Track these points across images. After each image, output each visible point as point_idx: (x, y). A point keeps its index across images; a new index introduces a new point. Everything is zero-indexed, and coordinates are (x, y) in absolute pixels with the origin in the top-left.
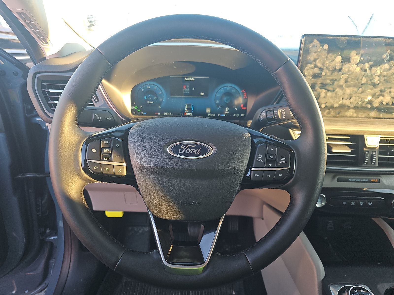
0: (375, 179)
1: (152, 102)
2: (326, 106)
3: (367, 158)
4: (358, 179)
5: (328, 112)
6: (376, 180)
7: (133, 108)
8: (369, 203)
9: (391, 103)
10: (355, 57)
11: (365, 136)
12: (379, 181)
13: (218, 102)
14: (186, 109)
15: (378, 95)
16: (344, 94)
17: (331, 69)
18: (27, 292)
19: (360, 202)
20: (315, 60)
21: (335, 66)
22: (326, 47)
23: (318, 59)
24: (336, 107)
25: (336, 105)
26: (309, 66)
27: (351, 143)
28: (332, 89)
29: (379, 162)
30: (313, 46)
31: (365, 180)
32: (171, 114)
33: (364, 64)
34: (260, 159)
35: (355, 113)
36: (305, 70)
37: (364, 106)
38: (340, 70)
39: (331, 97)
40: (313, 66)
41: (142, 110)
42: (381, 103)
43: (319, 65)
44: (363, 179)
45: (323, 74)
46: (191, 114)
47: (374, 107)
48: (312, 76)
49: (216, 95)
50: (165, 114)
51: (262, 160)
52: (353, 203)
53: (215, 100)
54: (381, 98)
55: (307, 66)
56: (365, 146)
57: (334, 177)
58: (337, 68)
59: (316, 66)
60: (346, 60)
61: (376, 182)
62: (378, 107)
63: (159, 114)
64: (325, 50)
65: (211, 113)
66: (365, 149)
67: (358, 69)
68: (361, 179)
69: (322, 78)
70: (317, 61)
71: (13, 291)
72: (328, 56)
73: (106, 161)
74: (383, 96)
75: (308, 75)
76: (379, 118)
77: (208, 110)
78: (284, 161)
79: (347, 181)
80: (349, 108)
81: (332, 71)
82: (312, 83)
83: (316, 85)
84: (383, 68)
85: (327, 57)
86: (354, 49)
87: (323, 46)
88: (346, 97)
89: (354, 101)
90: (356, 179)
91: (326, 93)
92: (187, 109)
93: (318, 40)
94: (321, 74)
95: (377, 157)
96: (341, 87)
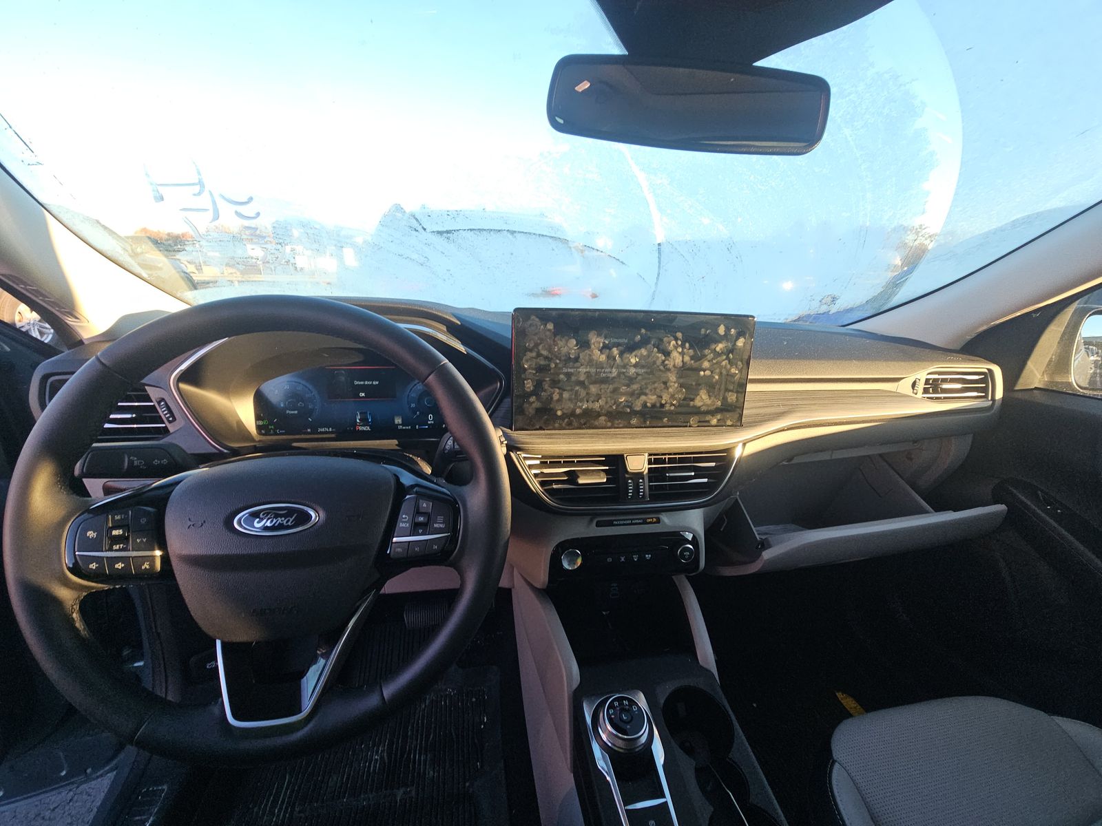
0: (652, 518)
1: (296, 412)
2: (563, 414)
3: (631, 489)
4: (627, 520)
5: (568, 422)
6: (655, 520)
7: (261, 423)
8: (647, 556)
9: (658, 405)
10: (596, 340)
11: (625, 456)
12: (658, 521)
13: (413, 405)
14: (358, 421)
15: (637, 394)
16: (587, 394)
17: (563, 358)
18: (89, 771)
19: (634, 556)
20: (537, 345)
21: (569, 354)
22: (550, 326)
23: (541, 343)
24: (579, 414)
25: (578, 411)
26: (530, 355)
27: (607, 468)
28: (569, 388)
29: (651, 493)
30: (531, 325)
31: (637, 521)
32: (330, 429)
33: (610, 349)
34: (405, 522)
35: (609, 421)
36: (524, 361)
37: (621, 410)
38: (577, 359)
39: (570, 399)
40: (534, 354)
41: (277, 426)
42: (645, 405)
43: (545, 353)
44: (634, 519)
45: (553, 365)
46: (368, 428)
47: (634, 410)
48: (535, 369)
49: (408, 396)
50: (320, 430)
51: (408, 525)
52: (623, 559)
53: (409, 403)
54: (643, 398)
55: (525, 355)
56: (627, 472)
57: (591, 520)
58: (572, 356)
59: (539, 355)
60: (584, 345)
61: (655, 523)
62: (641, 410)
63: (309, 430)
64: (549, 330)
65: (403, 424)
66: (627, 476)
67: (603, 358)
68: (632, 520)
69: (552, 371)
70: (540, 347)
71: (61, 772)
72: (556, 339)
73: (116, 550)
74: (646, 394)
75: (529, 369)
76: (645, 427)
77: (398, 421)
78: (441, 523)
79: (610, 524)
80: (599, 415)
81: (565, 360)
82: (537, 380)
83: (544, 383)
84: (639, 354)
85: (554, 341)
86: (592, 329)
87: (546, 325)
88: (592, 399)
89: (604, 404)
90: (624, 520)
91: (561, 395)
92: (360, 420)
93: (537, 317)
94: (549, 365)
95: (645, 486)
96: (582, 384)
